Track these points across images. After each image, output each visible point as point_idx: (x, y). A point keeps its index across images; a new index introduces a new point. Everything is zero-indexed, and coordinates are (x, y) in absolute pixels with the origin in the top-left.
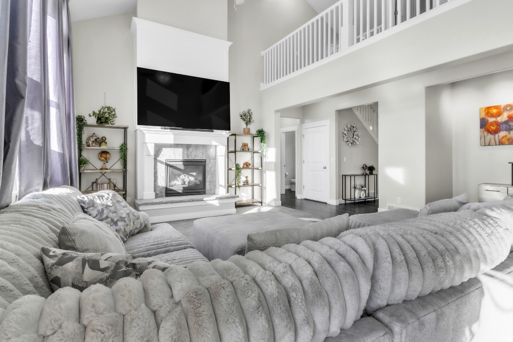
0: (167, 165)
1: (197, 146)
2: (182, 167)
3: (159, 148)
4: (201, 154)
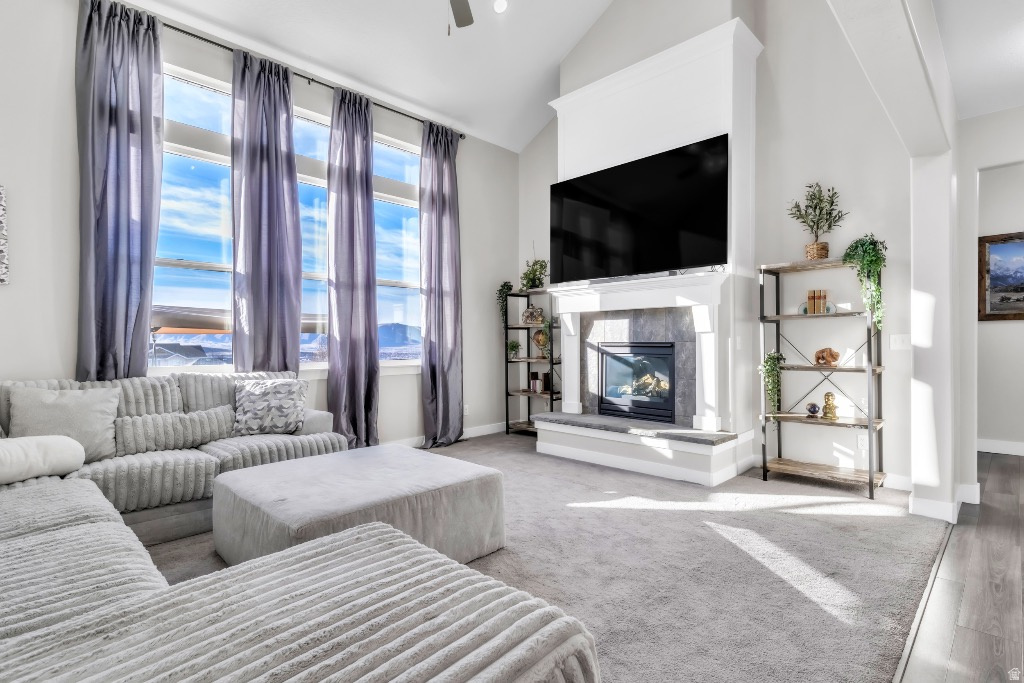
2: (630, 357)
3: (588, 322)
4: (662, 331)
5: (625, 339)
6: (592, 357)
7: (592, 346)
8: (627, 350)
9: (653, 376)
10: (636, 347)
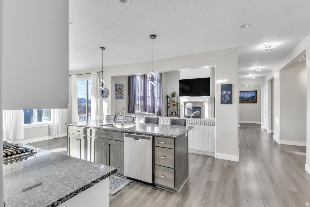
0: (188, 109)
1: (198, 102)
2: (192, 109)
3: (185, 103)
4: (199, 105)
5: (191, 106)
6: (187, 110)
7: (186, 108)
8: (191, 108)
9: (196, 112)
10: (193, 107)
